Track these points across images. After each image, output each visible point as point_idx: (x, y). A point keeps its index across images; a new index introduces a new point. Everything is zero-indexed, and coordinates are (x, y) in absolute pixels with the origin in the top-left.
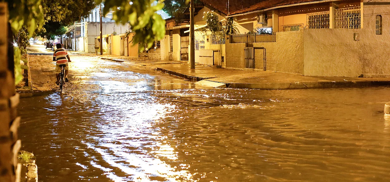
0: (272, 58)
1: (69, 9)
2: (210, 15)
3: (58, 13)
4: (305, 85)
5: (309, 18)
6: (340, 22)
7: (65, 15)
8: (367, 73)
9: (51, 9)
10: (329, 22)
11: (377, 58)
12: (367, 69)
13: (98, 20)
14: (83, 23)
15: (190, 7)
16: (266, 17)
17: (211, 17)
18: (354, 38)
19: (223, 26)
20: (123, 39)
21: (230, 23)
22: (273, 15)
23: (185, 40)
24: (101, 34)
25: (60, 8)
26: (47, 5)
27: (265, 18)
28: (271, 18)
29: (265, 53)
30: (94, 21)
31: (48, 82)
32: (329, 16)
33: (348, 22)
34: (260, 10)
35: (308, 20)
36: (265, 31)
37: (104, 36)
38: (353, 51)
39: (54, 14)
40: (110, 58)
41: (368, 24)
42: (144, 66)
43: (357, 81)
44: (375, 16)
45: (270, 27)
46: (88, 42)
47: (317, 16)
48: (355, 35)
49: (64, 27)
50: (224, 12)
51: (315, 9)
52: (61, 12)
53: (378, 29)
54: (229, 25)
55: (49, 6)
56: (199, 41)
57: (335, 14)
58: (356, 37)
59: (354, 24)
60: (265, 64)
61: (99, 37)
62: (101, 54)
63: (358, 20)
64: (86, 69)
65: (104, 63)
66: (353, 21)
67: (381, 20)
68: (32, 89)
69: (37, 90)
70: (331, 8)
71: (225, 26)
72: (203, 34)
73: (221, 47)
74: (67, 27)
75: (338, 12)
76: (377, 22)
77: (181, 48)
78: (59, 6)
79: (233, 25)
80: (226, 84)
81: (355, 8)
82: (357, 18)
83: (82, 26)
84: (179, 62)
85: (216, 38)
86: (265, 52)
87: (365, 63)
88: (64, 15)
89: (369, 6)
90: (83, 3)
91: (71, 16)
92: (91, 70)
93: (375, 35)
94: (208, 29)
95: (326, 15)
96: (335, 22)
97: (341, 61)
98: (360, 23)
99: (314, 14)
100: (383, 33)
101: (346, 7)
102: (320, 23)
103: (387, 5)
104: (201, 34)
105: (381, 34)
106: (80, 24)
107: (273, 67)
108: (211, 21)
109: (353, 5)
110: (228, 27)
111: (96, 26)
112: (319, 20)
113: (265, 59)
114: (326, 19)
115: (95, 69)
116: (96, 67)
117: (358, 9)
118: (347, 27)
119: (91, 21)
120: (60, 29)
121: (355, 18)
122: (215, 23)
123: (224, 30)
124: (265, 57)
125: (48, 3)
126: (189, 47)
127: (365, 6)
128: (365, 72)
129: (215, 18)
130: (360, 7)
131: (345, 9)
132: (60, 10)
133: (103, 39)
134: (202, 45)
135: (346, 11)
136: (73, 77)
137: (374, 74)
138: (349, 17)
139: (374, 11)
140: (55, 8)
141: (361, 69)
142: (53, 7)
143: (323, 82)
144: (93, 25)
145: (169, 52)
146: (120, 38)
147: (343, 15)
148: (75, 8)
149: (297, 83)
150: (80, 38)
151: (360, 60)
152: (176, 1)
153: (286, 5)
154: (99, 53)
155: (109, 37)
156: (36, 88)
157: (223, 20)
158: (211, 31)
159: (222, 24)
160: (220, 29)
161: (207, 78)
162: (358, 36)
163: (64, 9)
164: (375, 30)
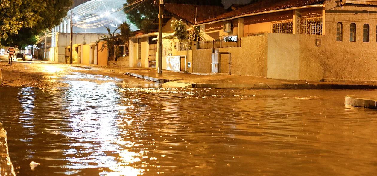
0: (237, 62)
1: (41, 16)
2: (178, 24)
3: (30, 19)
4: (268, 86)
5: (273, 26)
6: (303, 29)
7: (37, 21)
8: (328, 77)
9: (23, 15)
10: (292, 29)
11: (338, 64)
12: (328, 74)
13: (69, 31)
14: (54, 33)
15: (159, 13)
16: (232, 26)
17: (179, 25)
18: (316, 43)
19: (190, 35)
20: (93, 48)
21: (197, 32)
22: (239, 24)
23: (153, 48)
24: (72, 43)
25: (32, 14)
26: (19, 10)
27: (230, 27)
28: (237, 26)
29: (230, 58)
30: (65, 32)
31: (18, 80)
32: (292, 24)
33: (311, 29)
34: (226, 18)
35: (272, 28)
36: (230, 39)
37: (74, 46)
38: (314, 56)
39: (26, 19)
40: (79, 65)
41: (330, 30)
42: (113, 71)
43: (318, 84)
44: (336, 24)
45: (235, 35)
46: (59, 52)
47: (281, 24)
48: (317, 40)
49: (36, 36)
50: (191, 22)
51: (279, 17)
52: (33, 19)
53: (338, 36)
54: (196, 33)
55: (21, 12)
56: (166, 48)
57: (298, 22)
58: (318, 42)
59: (316, 31)
60: (230, 68)
61: (69, 47)
62: (71, 63)
63: (320, 27)
64: (56, 72)
65: (73, 69)
66: (315, 28)
67: (342, 28)
68: (2, 84)
69: (7, 86)
70: (294, 16)
71: (192, 35)
72: (171, 42)
73: (188, 53)
74: (38, 36)
75: (301, 20)
76: (338, 29)
77: (149, 55)
78: (31, 12)
79: (200, 34)
80: (193, 85)
81: (317, 16)
82: (319, 25)
83: (53, 36)
84: (147, 68)
85: (184, 46)
86: (230, 56)
87: (326, 68)
88: (35, 22)
89: (331, 13)
90: (54, 11)
91: (43, 23)
92: (61, 73)
93: (336, 41)
94: (176, 37)
95: (289, 23)
96: (298, 30)
97: (303, 66)
98: (322, 30)
99: (278, 22)
100: (343, 40)
101: (309, 15)
102: (283, 30)
103: (347, 14)
104: (169, 41)
105: (341, 41)
106: (51, 35)
107: (238, 71)
108: (179, 29)
109: (315, 13)
110: (195, 36)
111: (66, 36)
112: (283, 28)
113: (230, 63)
114: (289, 27)
115: (65, 72)
116: (66, 71)
117: (320, 17)
118: (310, 34)
119: (61, 31)
120: (32, 38)
121: (317, 25)
122: (182, 31)
123: (191, 38)
124: (230, 61)
125: (20, 9)
126: (157, 54)
127: (327, 13)
128: (326, 77)
129: (182, 27)
130: (322, 15)
131: (308, 17)
132: (32, 16)
133: (73, 48)
134: (170, 52)
135: (309, 18)
136: (43, 77)
137: (335, 79)
138: (311, 25)
139: (335, 19)
140: (27, 14)
141: (322, 74)
142: (25, 12)
143: (286, 84)
144: (64, 36)
145: (138, 59)
146: (90, 47)
147: (306, 22)
148: (47, 16)
149: (261, 85)
150: (51, 48)
151: (321, 65)
152: (144, 15)
153: (251, 13)
154: (69, 62)
155: (79, 47)
156: (6, 84)
157: (190, 29)
158: (179, 39)
159: (190, 33)
160: (187, 37)
161: (175, 80)
162: (320, 42)
163: (36, 15)
164: (336, 37)
